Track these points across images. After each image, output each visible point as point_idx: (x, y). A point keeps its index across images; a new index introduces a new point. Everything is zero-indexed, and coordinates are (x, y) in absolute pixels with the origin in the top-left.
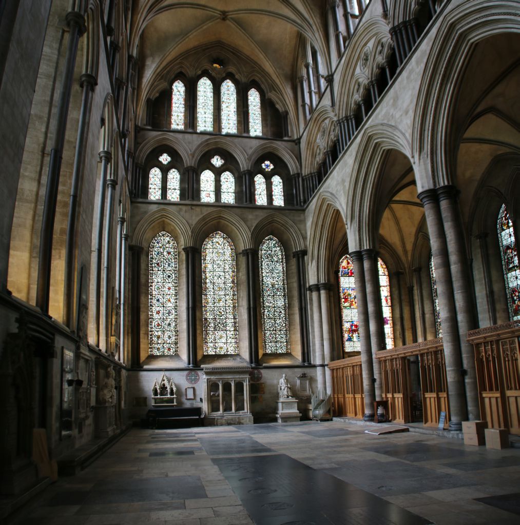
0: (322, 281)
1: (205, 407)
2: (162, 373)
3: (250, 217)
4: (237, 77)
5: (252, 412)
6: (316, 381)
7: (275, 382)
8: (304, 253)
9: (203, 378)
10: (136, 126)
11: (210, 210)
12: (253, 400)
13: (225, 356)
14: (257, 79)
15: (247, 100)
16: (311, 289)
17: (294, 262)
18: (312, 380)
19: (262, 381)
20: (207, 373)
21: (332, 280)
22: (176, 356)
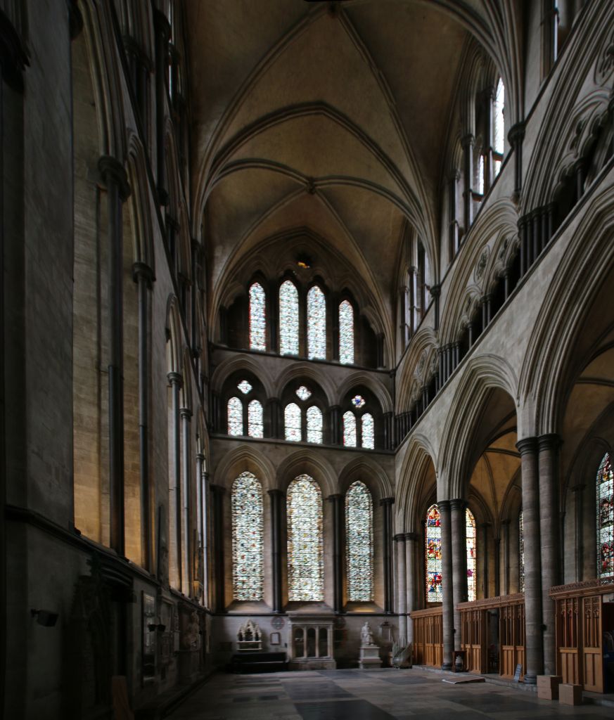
0: (408, 531)
1: (290, 652)
2: (248, 619)
3: (338, 459)
4: (327, 282)
5: (335, 658)
6: (398, 630)
7: (358, 629)
8: (392, 500)
9: (289, 624)
10: (209, 344)
11: (296, 450)
12: (336, 646)
13: (310, 603)
14: (350, 287)
15: (338, 315)
16: (396, 538)
17: (381, 509)
18: (394, 629)
19: (345, 628)
20: (292, 619)
21: (418, 530)
22: (262, 602)
